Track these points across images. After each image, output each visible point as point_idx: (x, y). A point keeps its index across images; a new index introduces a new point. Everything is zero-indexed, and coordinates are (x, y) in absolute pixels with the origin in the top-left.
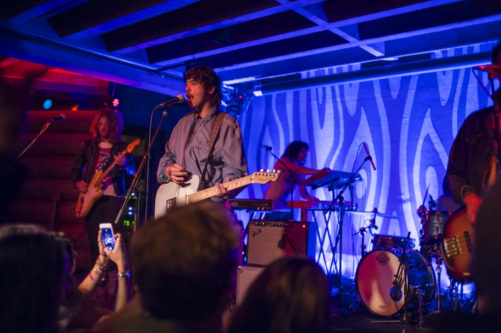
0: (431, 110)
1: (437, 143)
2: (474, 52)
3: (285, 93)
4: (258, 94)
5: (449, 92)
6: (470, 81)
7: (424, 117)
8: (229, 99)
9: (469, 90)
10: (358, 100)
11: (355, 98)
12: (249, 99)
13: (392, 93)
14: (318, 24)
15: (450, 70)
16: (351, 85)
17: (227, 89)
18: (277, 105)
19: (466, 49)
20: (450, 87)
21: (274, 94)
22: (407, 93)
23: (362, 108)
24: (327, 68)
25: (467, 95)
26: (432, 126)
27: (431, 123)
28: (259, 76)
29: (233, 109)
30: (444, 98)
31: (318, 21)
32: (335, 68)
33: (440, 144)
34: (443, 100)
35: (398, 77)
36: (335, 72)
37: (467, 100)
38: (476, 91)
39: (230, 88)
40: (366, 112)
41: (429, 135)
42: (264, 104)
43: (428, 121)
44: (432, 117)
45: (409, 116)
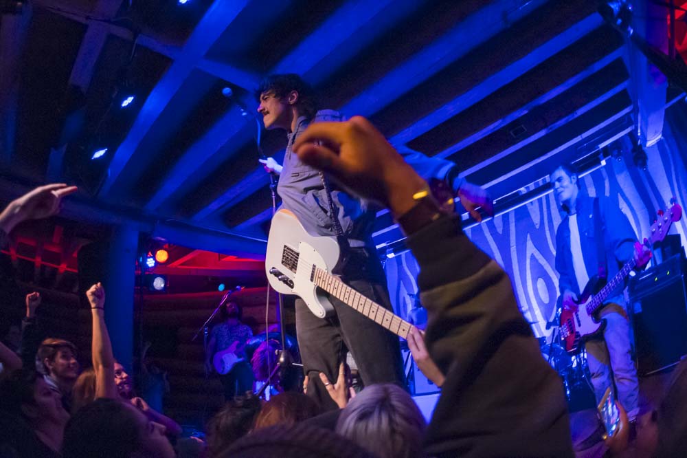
7: (526, 241)
15: (535, 200)
18: (407, 262)
20: (539, 213)
30: (536, 223)
41: (532, 254)
42: (396, 264)
43: (530, 244)
44: (532, 240)
45: (515, 244)
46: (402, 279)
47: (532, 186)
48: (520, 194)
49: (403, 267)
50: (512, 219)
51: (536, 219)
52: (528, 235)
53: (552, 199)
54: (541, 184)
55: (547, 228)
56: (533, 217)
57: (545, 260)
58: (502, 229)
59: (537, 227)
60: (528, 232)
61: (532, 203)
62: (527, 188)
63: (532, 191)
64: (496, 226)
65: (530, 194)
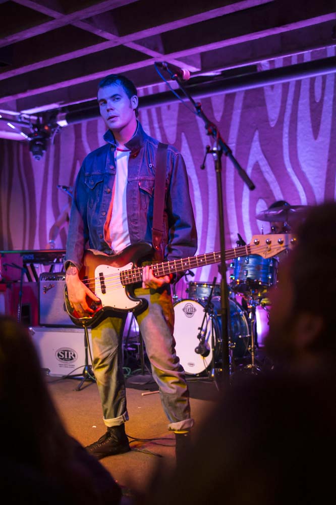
0: (259, 133)
1: (267, 172)
2: (305, 61)
3: (96, 121)
4: (63, 123)
5: (278, 110)
6: (301, 97)
7: (252, 142)
8: (32, 131)
9: (300, 107)
10: (178, 125)
11: (175, 122)
12: (55, 130)
13: (215, 114)
14: (107, 38)
15: (280, 84)
16: (169, 107)
17: (29, 120)
18: (88, 135)
19: (296, 58)
20: (279, 104)
21: (84, 123)
22: (232, 114)
23: (183, 134)
24: (142, 88)
25: (299, 112)
26: (261, 152)
27: (259, 148)
28: (62, 102)
29: (37, 143)
30: (273, 118)
31: (106, 35)
32: (150, 87)
33: (271, 173)
34: (273, 120)
35: (221, 95)
36: (151, 92)
37: (299, 119)
38: (308, 108)
39: (32, 117)
40: (187, 138)
41: (257, 162)
42: (73, 135)
43: (256, 147)
44: (260, 141)
45: (235, 140)
46: (78, 159)
47: (279, 61)
48: (259, 70)
49: (81, 141)
50: (238, 104)
51: (273, 114)
52: (257, 133)
53: (305, 88)
54: (294, 62)
55: (286, 130)
56: (269, 106)
57: (273, 176)
58: (221, 114)
59: (273, 124)
60: (257, 129)
61: (272, 87)
62: (271, 63)
63: (278, 69)
64: (214, 109)
65: (273, 74)
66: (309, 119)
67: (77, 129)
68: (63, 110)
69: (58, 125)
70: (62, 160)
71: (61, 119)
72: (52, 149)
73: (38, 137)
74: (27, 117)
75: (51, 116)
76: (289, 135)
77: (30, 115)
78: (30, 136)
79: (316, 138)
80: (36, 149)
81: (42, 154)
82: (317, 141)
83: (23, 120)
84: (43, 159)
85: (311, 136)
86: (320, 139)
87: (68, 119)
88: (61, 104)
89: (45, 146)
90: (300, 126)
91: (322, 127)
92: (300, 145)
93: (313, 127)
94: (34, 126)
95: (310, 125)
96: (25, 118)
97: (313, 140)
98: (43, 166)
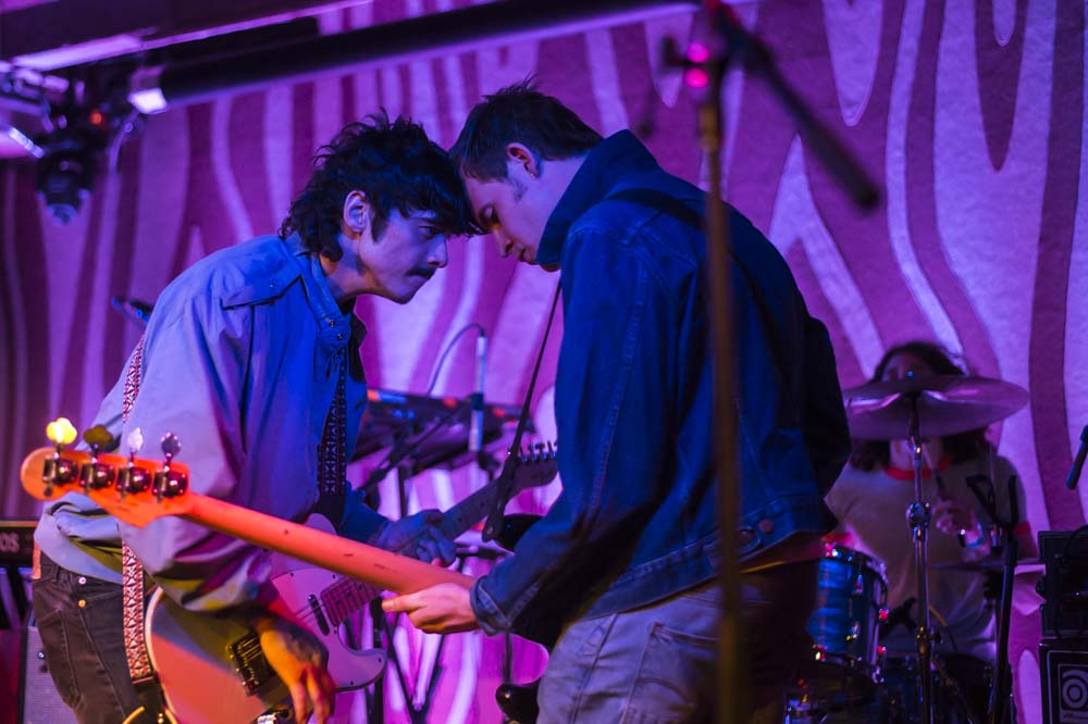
0: (806, 144)
1: (834, 277)
3: (262, 97)
4: (150, 101)
6: (946, 27)
7: (781, 172)
8: (48, 126)
9: (945, 62)
12: (122, 124)
16: (504, 54)
17: (41, 89)
21: (222, 101)
25: (940, 79)
26: (811, 207)
27: (807, 196)
28: (150, 33)
29: (65, 165)
30: (851, 95)
33: (846, 279)
34: (850, 104)
35: (677, 16)
37: (939, 101)
38: (971, 62)
39: (51, 82)
43: (795, 190)
49: (210, 165)
52: (798, 146)
55: (897, 136)
56: (841, 58)
59: (851, 117)
66: (976, 101)
67: (199, 120)
68: (153, 57)
69: (132, 108)
70: (142, 227)
71: (146, 86)
72: (112, 187)
73: (68, 145)
74: (34, 78)
75: (112, 79)
76: (907, 152)
77: (45, 73)
78: (38, 140)
79: (998, 165)
80: (59, 185)
81: (76, 204)
82: (1001, 174)
83: (19, 87)
84: (79, 220)
85: (984, 158)
86: (1012, 167)
87: (168, 88)
88: (145, 38)
89: (88, 174)
90: (944, 124)
91: (1019, 128)
92: (944, 184)
93: (988, 126)
94: (55, 113)
95: (980, 120)
96: (26, 84)
97: (989, 170)
98: (79, 242)
